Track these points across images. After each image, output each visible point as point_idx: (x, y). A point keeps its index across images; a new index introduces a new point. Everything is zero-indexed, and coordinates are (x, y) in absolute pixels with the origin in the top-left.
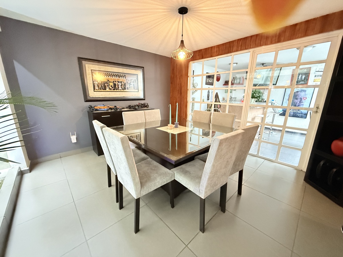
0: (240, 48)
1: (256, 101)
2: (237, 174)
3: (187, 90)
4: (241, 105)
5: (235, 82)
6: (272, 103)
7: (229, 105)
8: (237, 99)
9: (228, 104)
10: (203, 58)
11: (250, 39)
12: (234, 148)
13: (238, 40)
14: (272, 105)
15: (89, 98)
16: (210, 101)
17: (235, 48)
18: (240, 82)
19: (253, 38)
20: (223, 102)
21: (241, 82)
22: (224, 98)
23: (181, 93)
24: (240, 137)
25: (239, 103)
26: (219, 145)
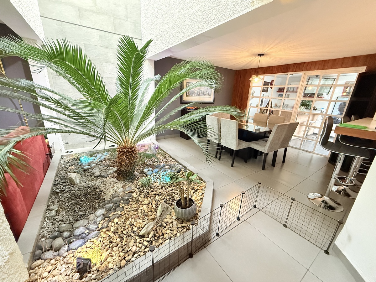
0: (295, 70)
1: (305, 109)
2: (284, 149)
3: (247, 97)
4: (292, 111)
5: (289, 90)
6: (321, 111)
7: (282, 111)
8: (289, 105)
9: (280, 110)
10: (264, 74)
11: (303, 64)
12: (284, 131)
13: (294, 64)
14: (321, 112)
15: (183, 101)
16: (263, 106)
17: (291, 70)
18: (293, 90)
19: (305, 65)
20: (275, 108)
21: (295, 90)
22: (276, 104)
23: (242, 100)
24: (287, 126)
25: (290, 109)
26: (278, 127)
